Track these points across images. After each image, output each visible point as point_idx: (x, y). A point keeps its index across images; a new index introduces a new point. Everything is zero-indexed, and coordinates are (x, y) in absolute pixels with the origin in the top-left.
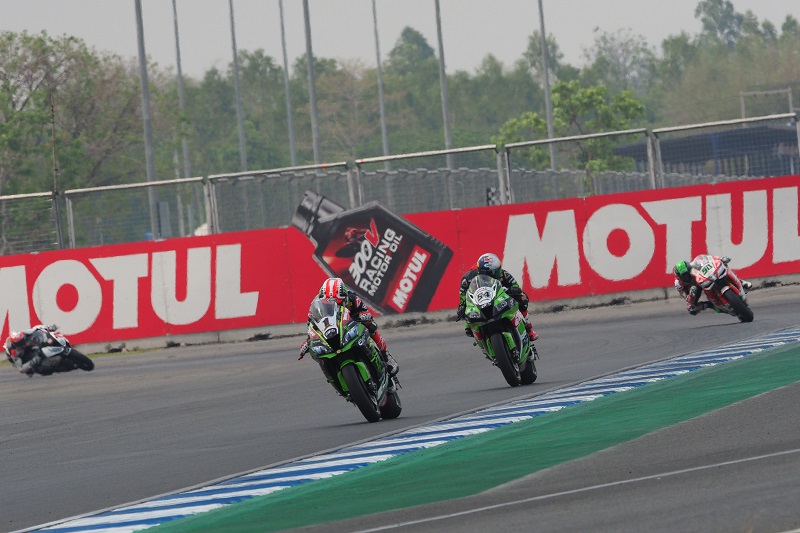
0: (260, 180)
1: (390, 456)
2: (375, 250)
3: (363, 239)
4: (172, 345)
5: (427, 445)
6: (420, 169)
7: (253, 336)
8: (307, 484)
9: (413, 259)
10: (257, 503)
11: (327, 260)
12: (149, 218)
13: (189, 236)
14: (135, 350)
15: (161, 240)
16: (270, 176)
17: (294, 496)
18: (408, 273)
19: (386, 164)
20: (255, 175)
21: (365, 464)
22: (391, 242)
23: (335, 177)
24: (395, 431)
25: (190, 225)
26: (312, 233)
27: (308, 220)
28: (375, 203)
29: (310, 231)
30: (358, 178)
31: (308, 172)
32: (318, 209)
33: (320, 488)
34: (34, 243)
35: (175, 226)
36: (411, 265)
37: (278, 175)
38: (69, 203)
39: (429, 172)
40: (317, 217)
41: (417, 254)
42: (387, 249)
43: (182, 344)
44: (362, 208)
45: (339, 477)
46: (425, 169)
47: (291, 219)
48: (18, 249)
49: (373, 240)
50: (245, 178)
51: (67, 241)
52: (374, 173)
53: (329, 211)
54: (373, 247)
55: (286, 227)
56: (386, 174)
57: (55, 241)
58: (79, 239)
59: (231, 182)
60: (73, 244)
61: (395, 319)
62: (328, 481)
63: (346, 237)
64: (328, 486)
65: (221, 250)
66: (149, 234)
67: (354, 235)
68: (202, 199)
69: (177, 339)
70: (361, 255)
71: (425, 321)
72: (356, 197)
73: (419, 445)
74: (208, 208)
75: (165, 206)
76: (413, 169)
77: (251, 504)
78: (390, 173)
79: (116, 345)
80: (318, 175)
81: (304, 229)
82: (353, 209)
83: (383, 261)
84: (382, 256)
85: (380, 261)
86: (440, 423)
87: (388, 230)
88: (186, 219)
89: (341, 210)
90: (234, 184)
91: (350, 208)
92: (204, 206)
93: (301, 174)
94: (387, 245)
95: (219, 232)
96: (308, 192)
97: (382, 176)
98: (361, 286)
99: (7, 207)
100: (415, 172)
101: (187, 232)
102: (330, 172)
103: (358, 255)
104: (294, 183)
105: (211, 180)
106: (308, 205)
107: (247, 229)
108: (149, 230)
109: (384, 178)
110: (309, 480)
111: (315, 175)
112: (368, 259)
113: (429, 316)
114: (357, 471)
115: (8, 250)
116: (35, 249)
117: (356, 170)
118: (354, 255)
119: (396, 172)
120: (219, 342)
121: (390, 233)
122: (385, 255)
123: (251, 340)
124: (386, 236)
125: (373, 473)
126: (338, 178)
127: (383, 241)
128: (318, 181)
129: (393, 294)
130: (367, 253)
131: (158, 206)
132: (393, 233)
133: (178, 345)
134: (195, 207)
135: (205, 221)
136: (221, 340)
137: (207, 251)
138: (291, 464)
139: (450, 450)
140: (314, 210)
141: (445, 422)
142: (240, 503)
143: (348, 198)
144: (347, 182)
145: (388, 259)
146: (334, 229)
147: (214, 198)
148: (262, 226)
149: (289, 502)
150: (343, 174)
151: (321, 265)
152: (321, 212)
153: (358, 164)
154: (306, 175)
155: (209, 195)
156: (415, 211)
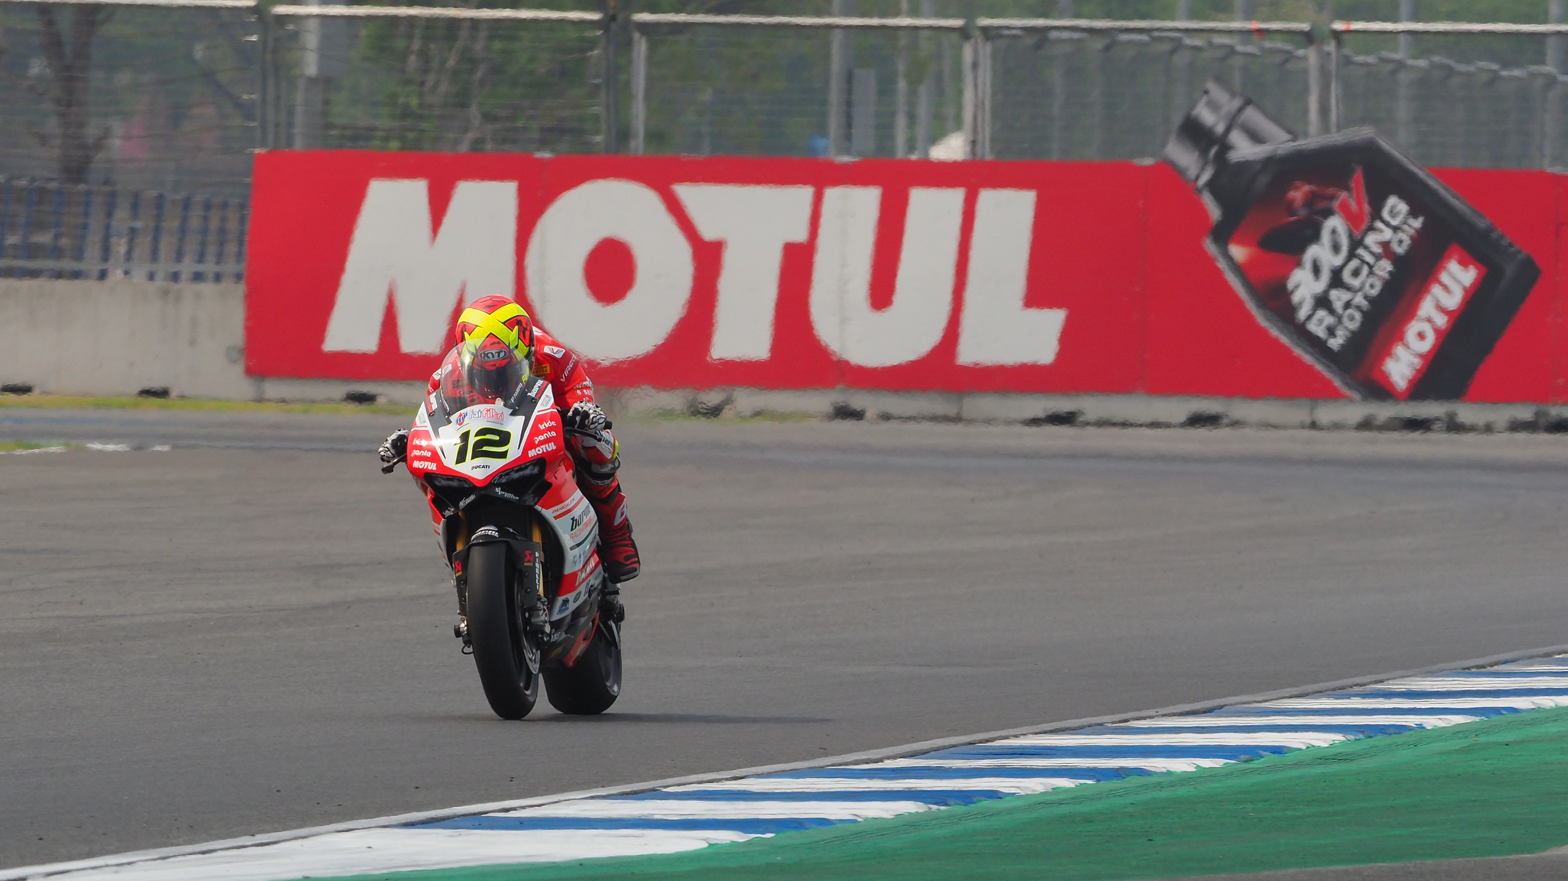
0: (1098, 44)
1: (1338, 737)
2: (1356, 243)
3: (1328, 213)
4: (844, 413)
5: (1431, 722)
6: (1482, 64)
7: (1041, 414)
8: (1133, 781)
9: (1444, 277)
10: (1010, 811)
11: (1238, 252)
12: (824, 102)
13: (914, 157)
14: (757, 414)
15: (845, 159)
16: (1124, 37)
17: (1099, 805)
18: (1427, 307)
19: (1402, 39)
20: (1091, 31)
21: (1278, 750)
22: (1396, 229)
23: (1278, 59)
24: (1358, 680)
25: (921, 131)
26: (1210, 185)
27: (1204, 152)
28: (1365, 132)
29: (1205, 177)
30: (1333, 67)
31: (1218, 40)
32: (1228, 130)
33: (1165, 793)
34: (543, 130)
35: (885, 130)
36: (1436, 290)
37: (1144, 38)
38: (641, 47)
39: (1504, 73)
40: (1226, 147)
41: (1453, 266)
42: (1386, 245)
43: (869, 414)
44: (1336, 138)
45: (1212, 774)
46: (1495, 67)
47: (1164, 144)
48: (505, 141)
49: (1353, 219)
50: (1066, 35)
51: (624, 135)
52: (1371, 59)
53: (1256, 137)
54: (1351, 236)
55: (1148, 161)
56: (1401, 65)
57: (597, 132)
58: (655, 137)
59: (1030, 41)
60: (638, 146)
61: (1384, 411)
62: (1185, 779)
63: (1292, 202)
64: (1182, 792)
65: (988, 198)
66: (821, 143)
67: (1310, 201)
68: (958, 75)
69: (858, 400)
70: (1319, 251)
71: (1454, 426)
72: (1324, 110)
73: (1411, 720)
74: (968, 96)
75: (867, 78)
76: (1468, 62)
77: (998, 813)
78: (1410, 62)
79: (712, 397)
80: (1239, 48)
81: (1192, 173)
82: (1313, 140)
83: (1371, 273)
84: (1369, 258)
85: (1365, 270)
86: (1466, 672)
87: (1392, 201)
88: (912, 117)
89: (1285, 136)
90: (1038, 46)
91: (1306, 135)
92: (960, 93)
93: (1198, 42)
94: (1387, 234)
95: (989, 157)
96: (1211, 86)
97: (1389, 67)
98: (1312, 327)
99: (491, 38)
100: (1472, 68)
101: (911, 148)
102: (1268, 44)
103: (1313, 251)
104: (1181, 59)
105: (985, 30)
106: (1207, 116)
107: (1055, 157)
108: (822, 129)
109: (1394, 73)
110: (1140, 772)
111: (1231, 51)
112: (1338, 261)
113: (1466, 413)
114: (1257, 764)
115: (480, 141)
116: (543, 144)
117: (1331, 47)
118: (1302, 249)
119: (1422, 63)
120: (957, 419)
121: (1396, 207)
122: (1378, 257)
123: (1035, 422)
124: (1385, 214)
125: (1295, 773)
126: (1286, 61)
127: (1379, 225)
128: (1237, 62)
129: (1387, 352)
130: (1336, 248)
131: (849, 78)
132: (1403, 207)
133: (857, 415)
134: (939, 91)
135: (958, 125)
136: (965, 414)
137: (955, 197)
138: (1099, 729)
139: (1482, 739)
140: (1220, 129)
141: (1480, 670)
142: (971, 808)
143: (1306, 111)
144: (1305, 72)
145: (1385, 267)
146: (1263, 180)
147: (986, 75)
148: (1092, 154)
149: (1087, 819)
150: (1301, 52)
151: (1222, 264)
152: (1237, 139)
153: (1337, 35)
154: (1211, 44)
155: (975, 65)
156: (1458, 162)
